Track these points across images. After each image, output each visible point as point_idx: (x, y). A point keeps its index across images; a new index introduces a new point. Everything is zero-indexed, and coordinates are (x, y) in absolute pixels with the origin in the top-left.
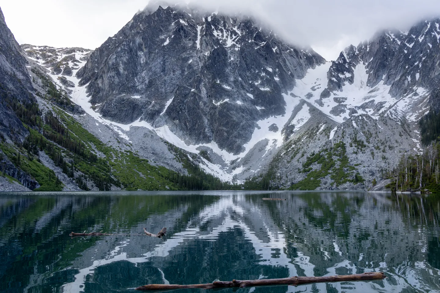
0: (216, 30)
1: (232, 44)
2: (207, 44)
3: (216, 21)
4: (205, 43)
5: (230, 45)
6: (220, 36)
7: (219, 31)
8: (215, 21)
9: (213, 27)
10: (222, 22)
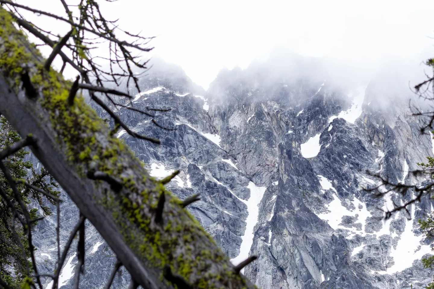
0: (342, 195)
1: (419, 256)
2: (282, 270)
3: (346, 151)
4: (271, 267)
5: (410, 265)
6: (359, 226)
7: (356, 202)
8: (340, 155)
9: (325, 184)
10: (382, 154)
